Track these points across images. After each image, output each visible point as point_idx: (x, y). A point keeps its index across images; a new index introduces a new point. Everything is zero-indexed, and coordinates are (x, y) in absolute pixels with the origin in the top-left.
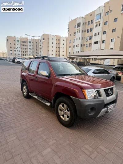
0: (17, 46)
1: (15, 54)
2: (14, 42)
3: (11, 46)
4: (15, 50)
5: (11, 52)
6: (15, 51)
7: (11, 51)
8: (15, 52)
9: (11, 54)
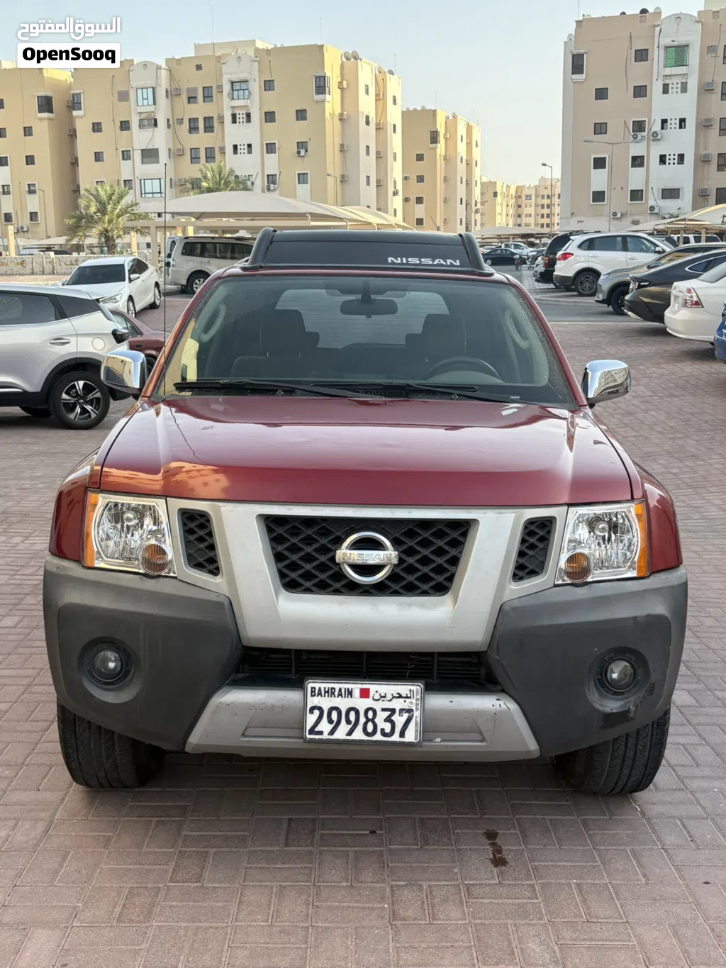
0: (661, 106)
1: (636, 195)
2: (638, 73)
3: (601, 111)
4: (637, 149)
5: (599, 180)
6: (638, 161)
7: (599, 163)
8: (636, 178)
9: (599, 196)
